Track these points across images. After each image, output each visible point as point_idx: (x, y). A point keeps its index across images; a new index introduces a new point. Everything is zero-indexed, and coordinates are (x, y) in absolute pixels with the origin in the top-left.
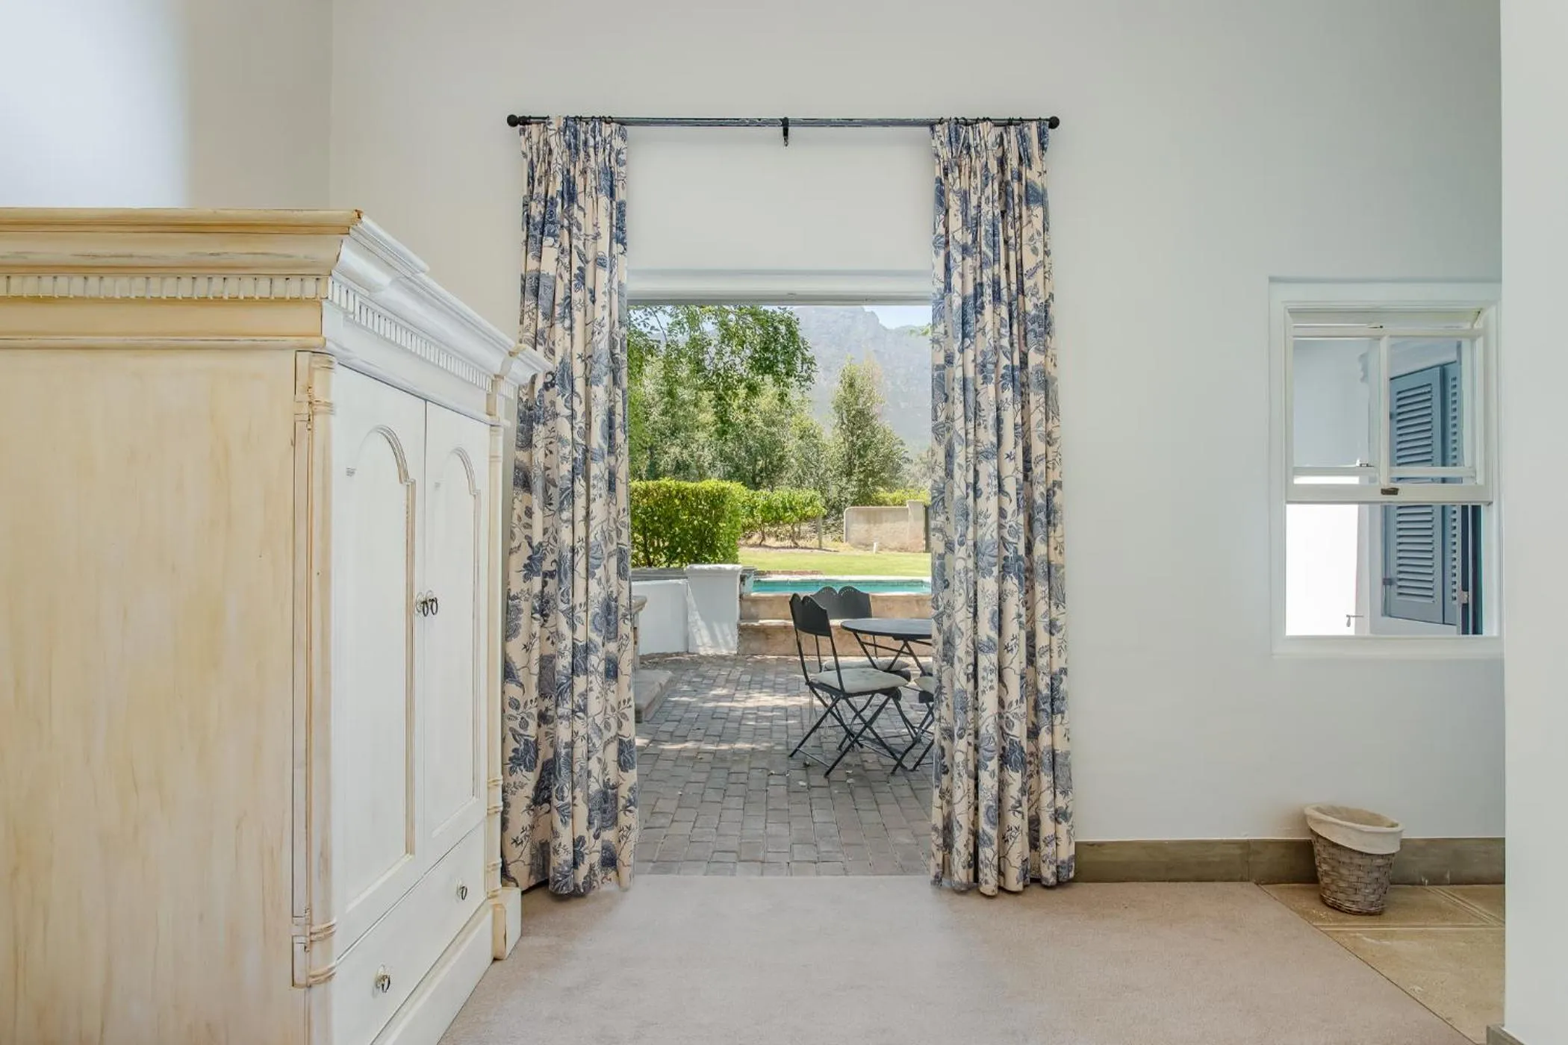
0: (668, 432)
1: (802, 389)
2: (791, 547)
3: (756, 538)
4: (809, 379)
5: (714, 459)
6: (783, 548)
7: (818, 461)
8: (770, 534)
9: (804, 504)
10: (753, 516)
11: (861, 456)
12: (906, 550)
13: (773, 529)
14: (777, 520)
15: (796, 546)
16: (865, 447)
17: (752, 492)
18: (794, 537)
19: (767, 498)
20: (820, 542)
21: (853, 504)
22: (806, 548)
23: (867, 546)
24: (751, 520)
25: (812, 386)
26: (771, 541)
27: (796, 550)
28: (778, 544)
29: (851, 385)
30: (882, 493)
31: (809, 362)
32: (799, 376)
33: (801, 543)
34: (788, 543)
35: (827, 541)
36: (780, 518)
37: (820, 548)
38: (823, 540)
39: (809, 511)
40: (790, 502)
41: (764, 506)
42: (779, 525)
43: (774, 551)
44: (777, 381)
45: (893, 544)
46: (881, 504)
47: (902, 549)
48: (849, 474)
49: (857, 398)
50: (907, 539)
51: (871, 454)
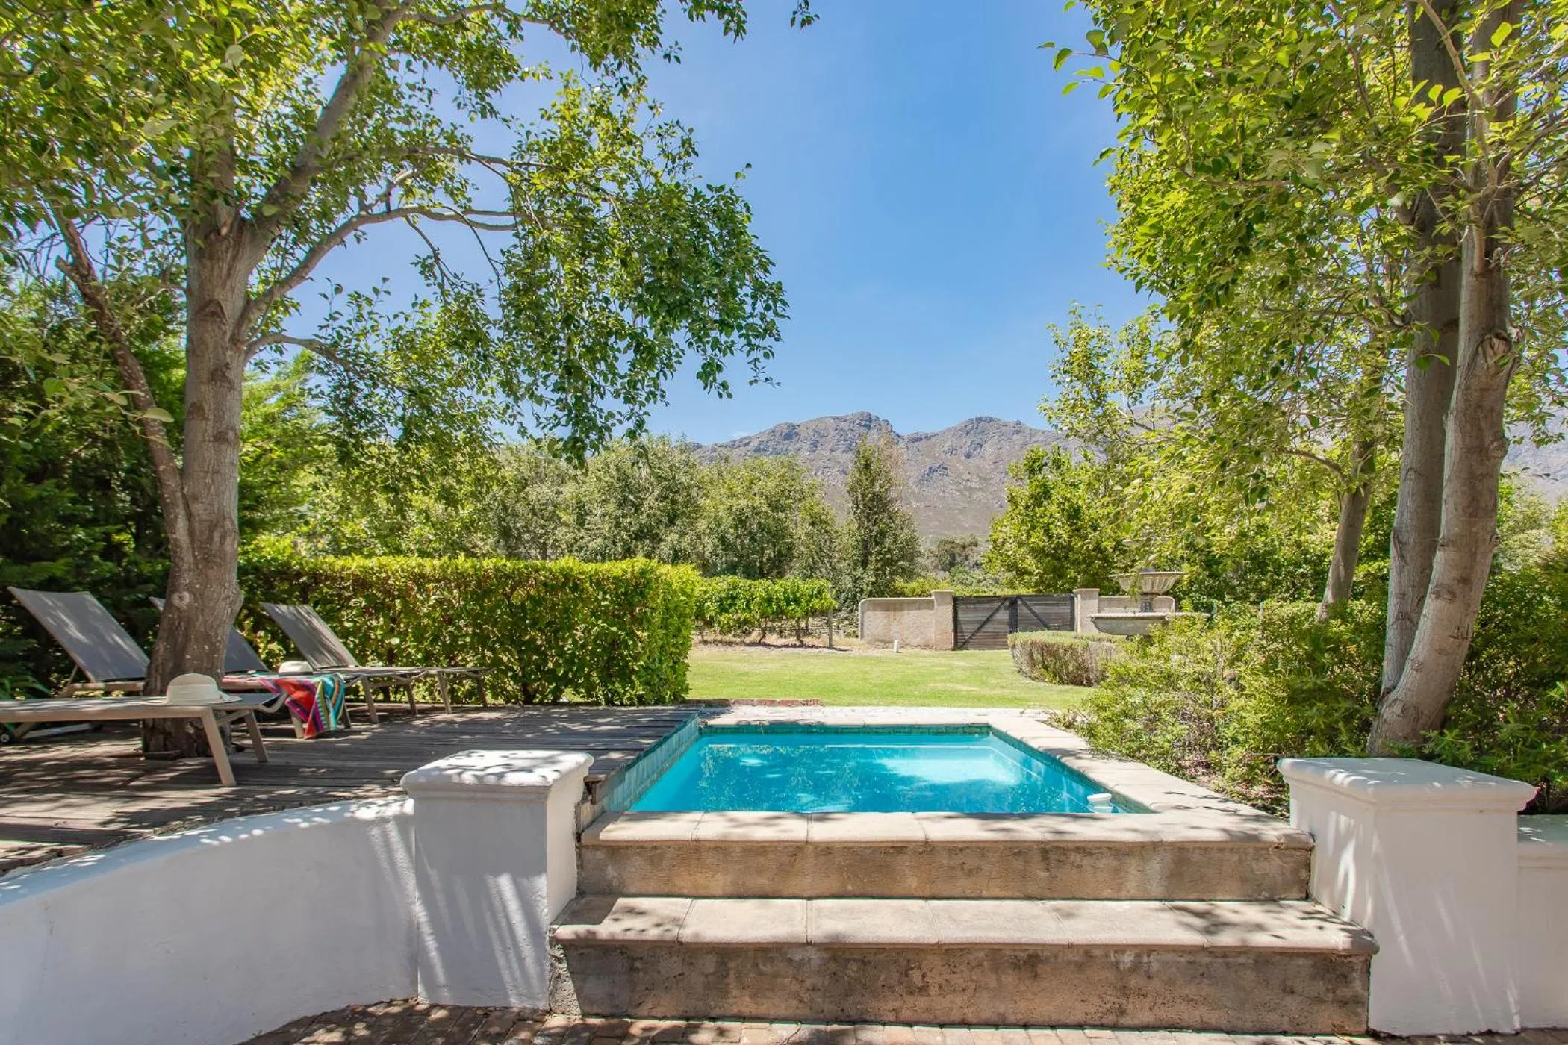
0: (665, 520)
1: (753, 355)
2: (794, 646)
3: (755, 636)
4: (769, 330)
5: (715, 547)
6: (787, 646)
7: (830, 549)
8: (772, 630)
9: (811, 597)
10: (750, 611)
11: (877, 544)
12: (932, 648)
13: (776, 624)
14: (779, 614)
15: (802, 645)
16: (882, 534)
17: (749, 582)
18: (800, 633)
19: (766, 590)
20: (830, 639)
21: (871, 594)
22: (813, 646)
23: (887, 643)
24: (747, 615)
25: (777, 347)
26: (772, 639)
27: (801, 650)
28: (781, 642)
29: (867, 466)
30: (900, 582)
31: (773, 294)
32: (750, 327)
33: (807, 640)
34: (792, 640)
35: (838, 639)
36: (782, 612)
37: (831, 647)
38: (835, 637)
39: (816, 603)
40: (794, 593)
41: (762, 598)
42: (781, 619)
43: (774, 652)
44: (699, 338)
45: (915, 642)
46: (899, 595)
47: (926, 646)
48: (865, 564)
49: (873, 481)
50: (932, 635)
51: (888, 541)
